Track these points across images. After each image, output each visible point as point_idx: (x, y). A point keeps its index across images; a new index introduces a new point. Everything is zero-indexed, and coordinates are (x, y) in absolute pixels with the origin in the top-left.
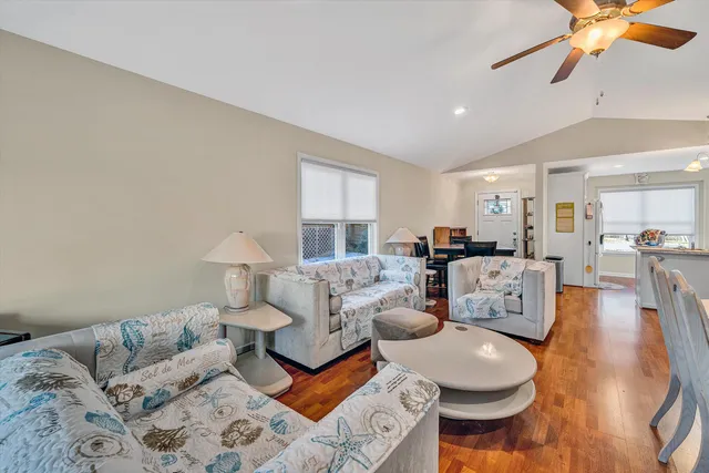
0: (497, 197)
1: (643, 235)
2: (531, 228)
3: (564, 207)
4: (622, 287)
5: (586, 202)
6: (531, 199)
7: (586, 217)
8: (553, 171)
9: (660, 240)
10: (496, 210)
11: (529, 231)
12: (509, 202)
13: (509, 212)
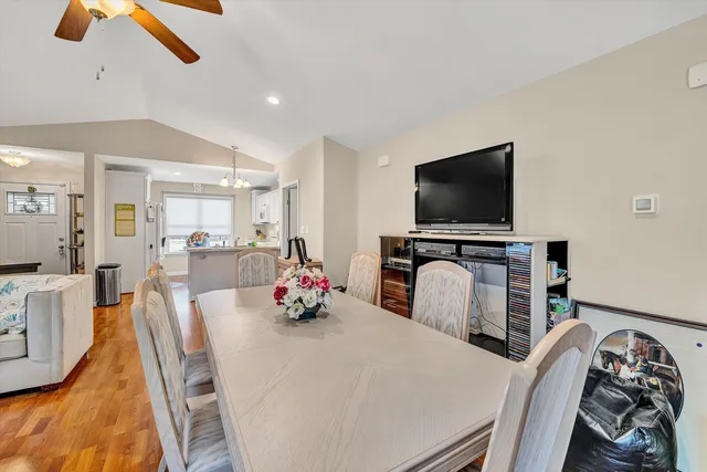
0: (32, 190)
1: (192, 237)
2: (81, 232)
3: (123, 209)
4: (181, 284)
5: (147, 205)
6: (81, 196)
7: (148, 220)
8: (110, 167)
9: (204, 241)
10: (31, 207)
11: (79, 236)
12: (52, 199)
13: (52, 211)
